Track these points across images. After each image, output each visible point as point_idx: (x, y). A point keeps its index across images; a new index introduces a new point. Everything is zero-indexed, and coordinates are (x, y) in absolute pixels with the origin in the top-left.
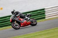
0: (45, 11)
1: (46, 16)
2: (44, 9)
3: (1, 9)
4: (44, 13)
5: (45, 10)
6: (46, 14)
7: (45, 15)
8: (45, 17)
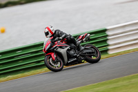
0: (107, 36)
1: (109, 48)
2: (104, 31)
3: (3, 32)
4: (105, 41)
5: (108, 33)
6: (109, 42)
7: (108, 45)
8: (108, 50)
